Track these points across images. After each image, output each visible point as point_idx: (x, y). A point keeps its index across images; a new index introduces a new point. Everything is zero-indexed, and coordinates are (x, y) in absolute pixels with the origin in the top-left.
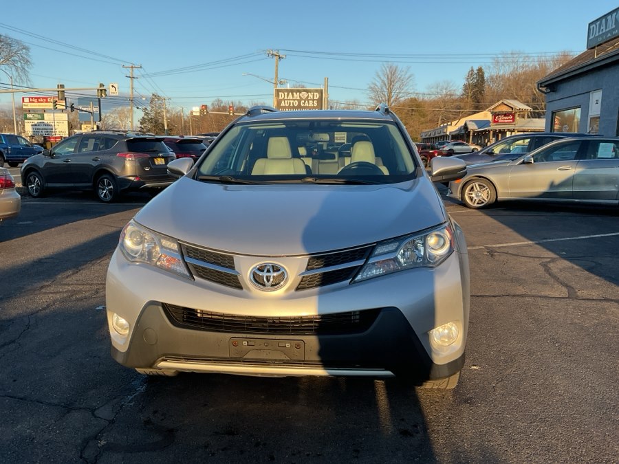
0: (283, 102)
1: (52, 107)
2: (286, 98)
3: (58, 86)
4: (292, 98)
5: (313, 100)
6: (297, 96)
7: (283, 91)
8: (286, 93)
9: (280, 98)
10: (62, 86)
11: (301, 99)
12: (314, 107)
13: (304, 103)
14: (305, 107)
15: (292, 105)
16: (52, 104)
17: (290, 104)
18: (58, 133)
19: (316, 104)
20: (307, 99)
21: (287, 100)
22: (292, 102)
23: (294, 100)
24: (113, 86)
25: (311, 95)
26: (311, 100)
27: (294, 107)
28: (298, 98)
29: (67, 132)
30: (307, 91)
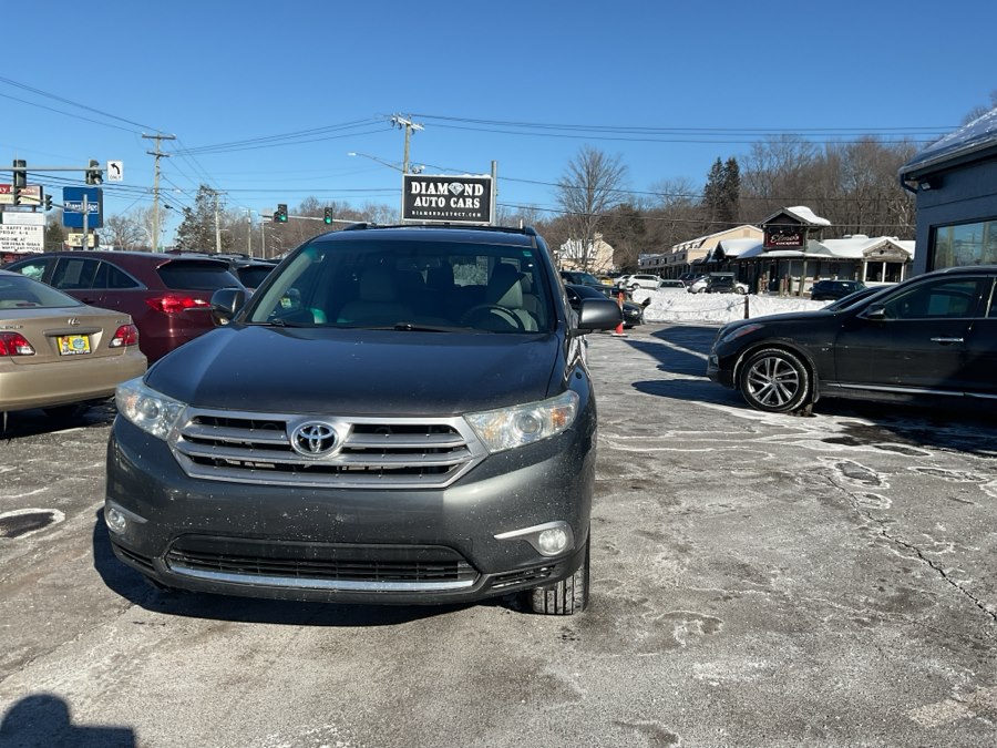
0: (418, 199)
1: (12, 202)
2: (424, 192)
3: (15, 162)
4: (434, 193)
5: (473, 197)
6: (443, 189)
7: (419, 180)
8: (424, 184)
9: (413, 192)
10: (23, 163)
11: (451, 194)
12: (473, 210)
13: (456, 203)
14: (457, 210)
15: (434, 205)
16: (11, 196)
17: (431, 202)
18: (26, 246)
19: (477, 205)
20: (462, 195)
21: (426, 195)
22: (434, 199)
23: (438, 196)
24: (114, 166)
25: (468, 189)
26: (469, 196)
27: (437, 209)
28: (446, 193)
29: (42, 246)
30: (463, 181)
